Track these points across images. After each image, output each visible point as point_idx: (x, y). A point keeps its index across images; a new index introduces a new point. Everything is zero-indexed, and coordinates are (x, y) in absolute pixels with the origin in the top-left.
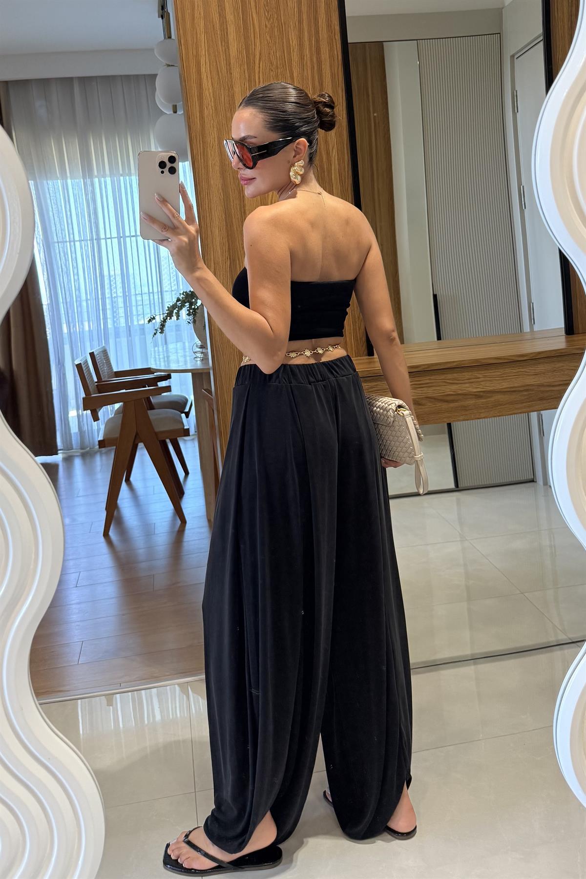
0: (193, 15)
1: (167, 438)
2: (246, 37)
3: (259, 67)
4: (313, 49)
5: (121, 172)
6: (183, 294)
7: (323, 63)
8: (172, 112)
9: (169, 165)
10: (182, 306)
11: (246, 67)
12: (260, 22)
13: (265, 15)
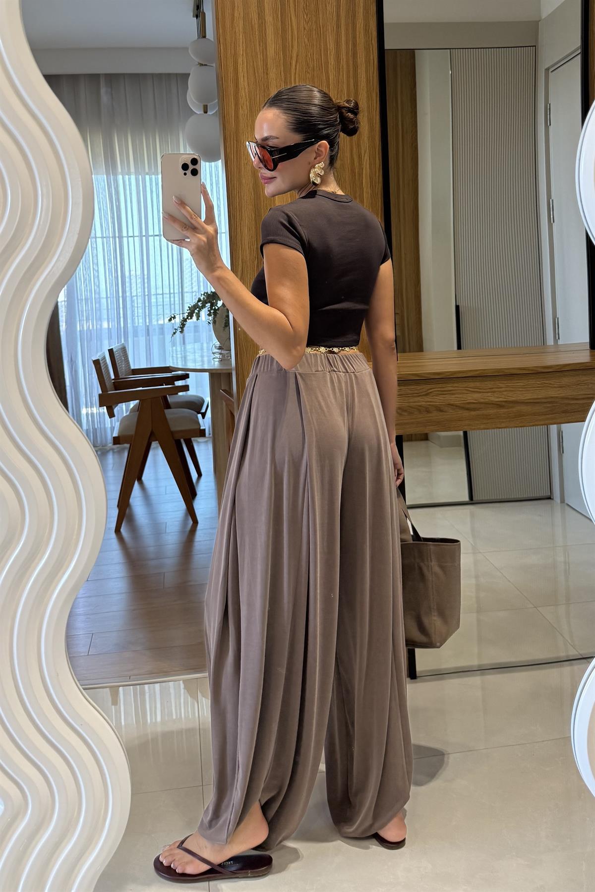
0: (233, 15)
1: (182, 438)
2: (284, 39)
3: (296, 69)
4: (350, 54)
5: (147, 170)
6: (204, 295)
7: (359, 68)
8: (202, 112)
9: (191, 167)
10: (203, 306)
11: (282, 67)
12: (298, 24)
13: (304, 17)
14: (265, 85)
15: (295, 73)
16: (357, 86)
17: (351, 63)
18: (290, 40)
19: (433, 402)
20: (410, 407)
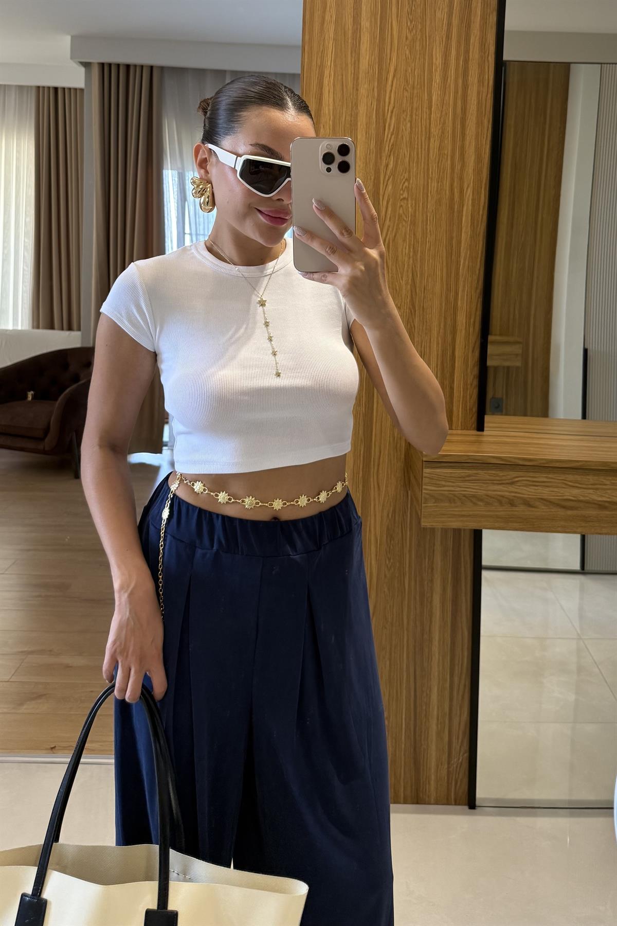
0: (323, 18)
2: (381, 50)
3: (392, 86)
7: (469, 88)
11: (376, 84)
12: (400, 32)
13: (407, 23)
14: (354, 103)
15: (391, 91)
16: (465, 109)
17: (460, 81)
18: (389, 51)
19: (519, 493)
20: (488, 496)
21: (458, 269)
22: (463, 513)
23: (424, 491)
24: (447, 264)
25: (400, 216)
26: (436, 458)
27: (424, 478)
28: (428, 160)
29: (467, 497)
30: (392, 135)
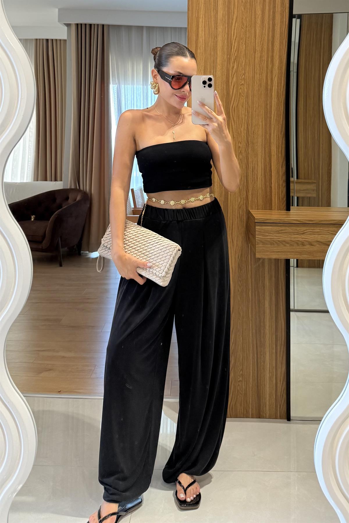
2: (229, 8)
3: (235, 26)
4: (271, 17)
7: (276, 25)
11: (226, 26)
14: (215, 36)
15: (235, 29)
16: (274, 36)
17: (271, 22)
19: (307, 239)
20: (291, 241)
21: (270, 121)
22: (279, 250)
23: (256, 239)
24: (265, 118)
25: (240, 94)
26: (262, 221)
27: (256, 232)
28: (255, 64)
29: (280, 242)
30: (235, 51)
